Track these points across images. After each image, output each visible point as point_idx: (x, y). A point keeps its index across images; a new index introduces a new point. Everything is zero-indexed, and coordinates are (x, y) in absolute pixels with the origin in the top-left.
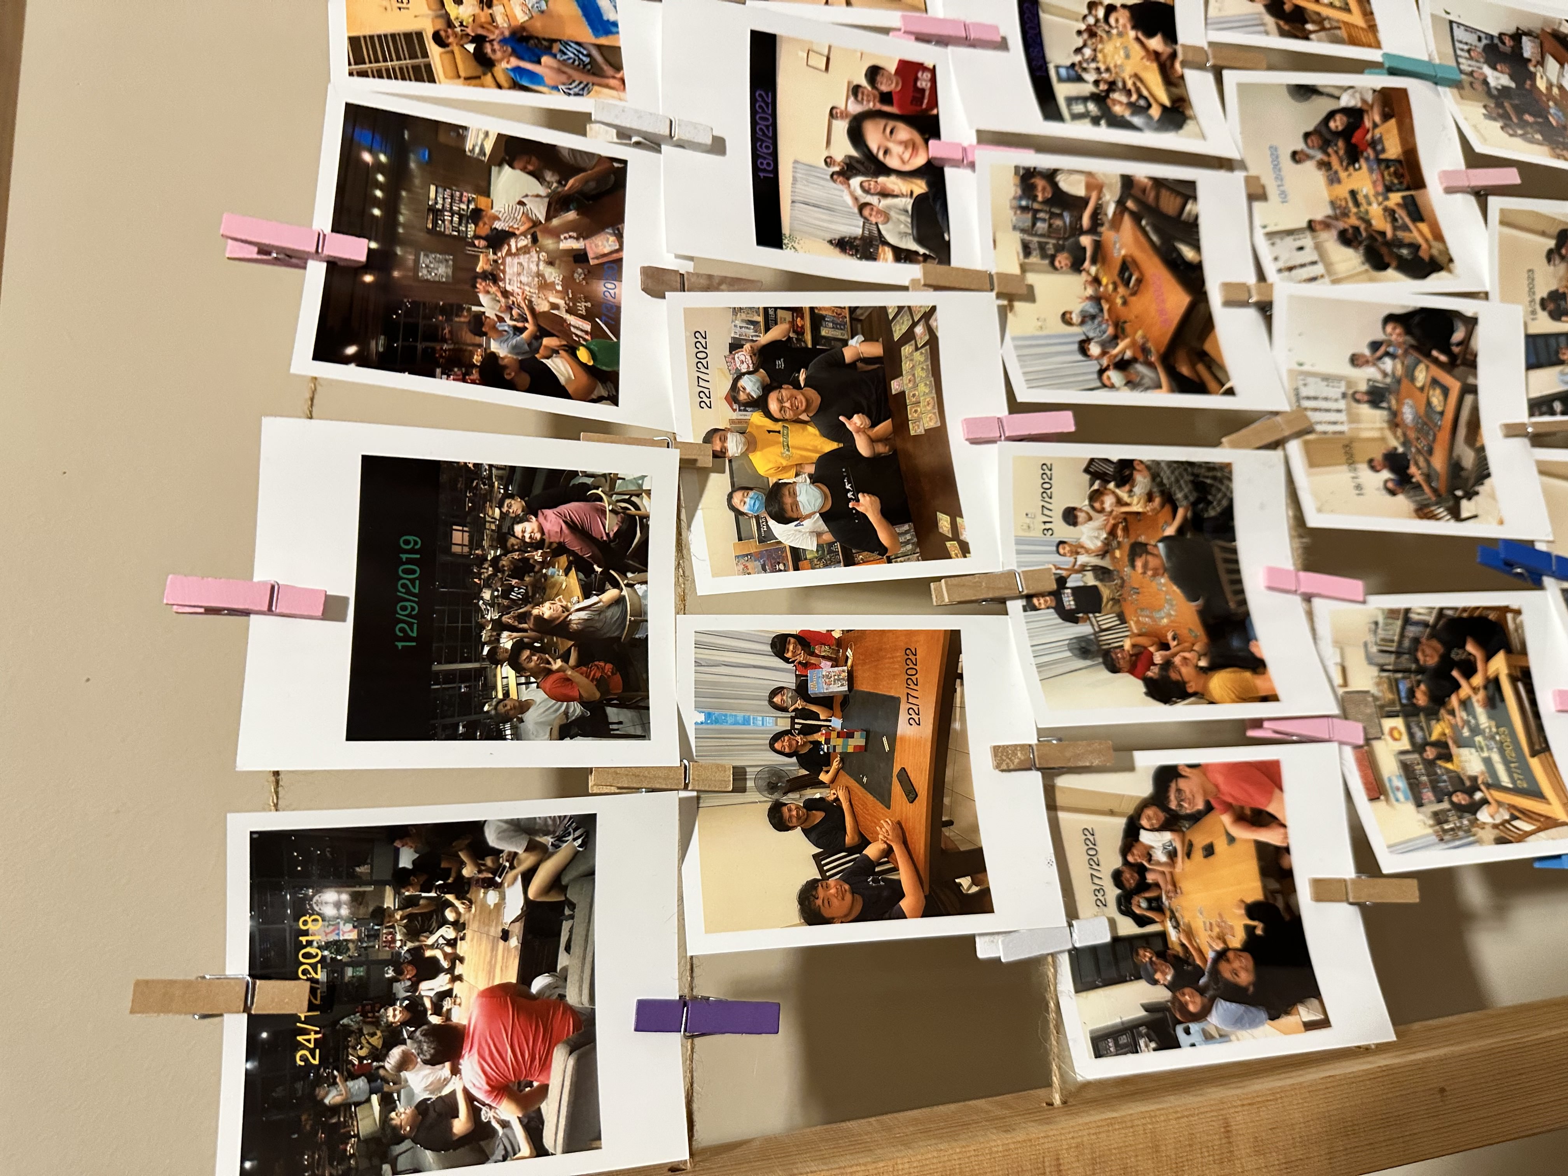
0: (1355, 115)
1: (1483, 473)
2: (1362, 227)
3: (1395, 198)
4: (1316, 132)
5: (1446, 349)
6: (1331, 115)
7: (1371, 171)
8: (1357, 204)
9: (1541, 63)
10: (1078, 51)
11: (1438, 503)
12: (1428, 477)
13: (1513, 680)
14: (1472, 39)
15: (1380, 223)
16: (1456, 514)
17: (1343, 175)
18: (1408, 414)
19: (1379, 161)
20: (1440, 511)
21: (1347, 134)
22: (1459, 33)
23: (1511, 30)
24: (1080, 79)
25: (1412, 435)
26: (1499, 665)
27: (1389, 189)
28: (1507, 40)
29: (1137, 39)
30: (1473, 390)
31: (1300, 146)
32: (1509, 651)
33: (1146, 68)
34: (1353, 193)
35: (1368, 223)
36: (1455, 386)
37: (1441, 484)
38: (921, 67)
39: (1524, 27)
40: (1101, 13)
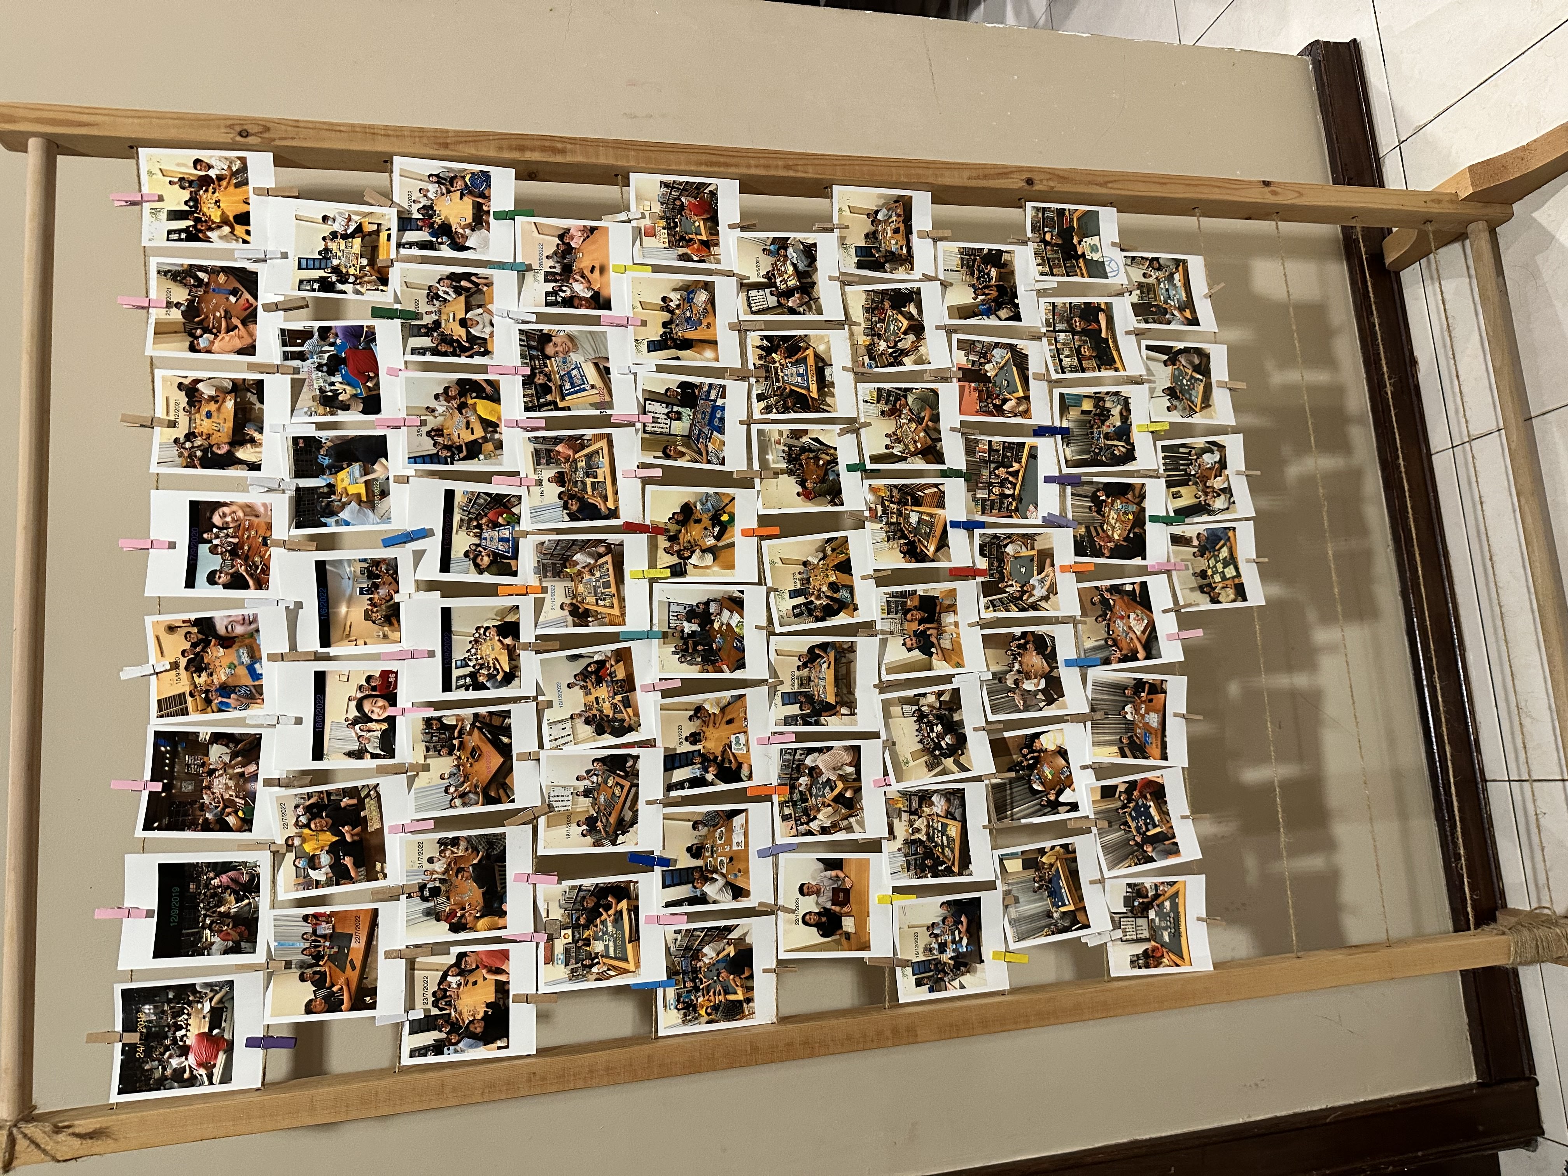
0: (601, 664)
1: (634, 821)
2: (598, 714)
3: (619, 697)
4: (581, 673)
5: (624, 770)
6: (589, 665)
7: (608, 686)
8: (598, 703)
9: (719, 614)
10: (469, 651)
11: (606, 839)
12: (605, 827)
13: (629, 911)
14: (680, 609)
15: (608, 711)
16: (614, 843)
17: (593, 690)
18: (602, 799)
19: (612, 681)
20: (607, 842)
21: (596, 672)
22: (673, 608)
23: (705, 600)
24: (467, 665)
25: (602, 808)
26: (624, 905)
27: (616, 694)
28: (701, 606)
29: (499, 640)
30: (637, 785)
31: (572, 680)
32: (629, 898)
33: (501, 654)
34: (597, 698)
35: (602, 712)
36: (627, 785)
37: (610, 830)
38: (391, 672)
39: (711, 598)
40: (482, 631)
